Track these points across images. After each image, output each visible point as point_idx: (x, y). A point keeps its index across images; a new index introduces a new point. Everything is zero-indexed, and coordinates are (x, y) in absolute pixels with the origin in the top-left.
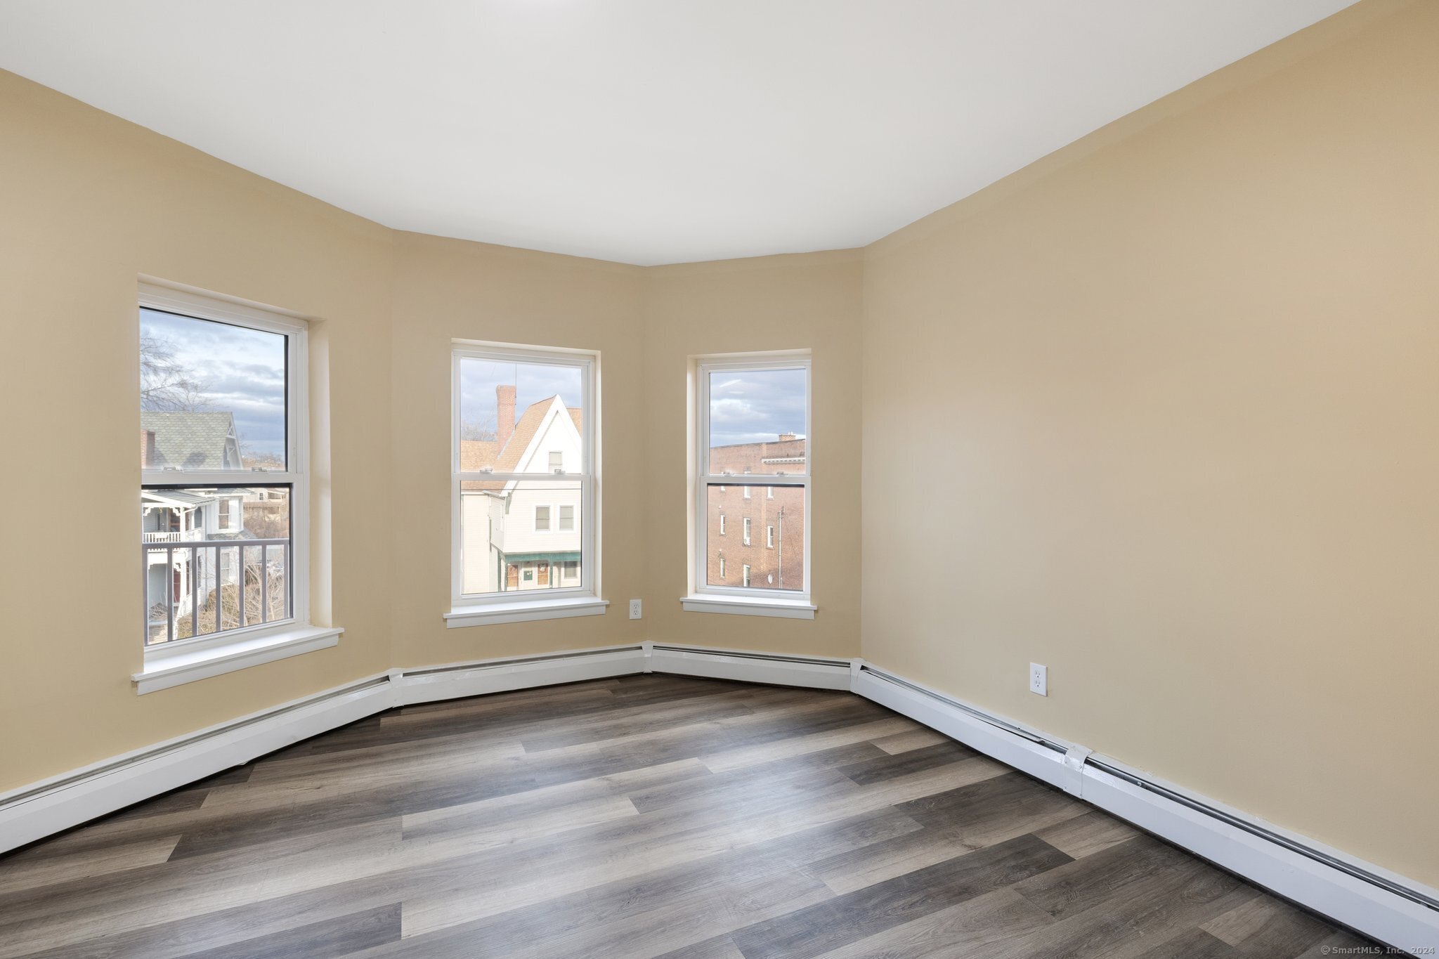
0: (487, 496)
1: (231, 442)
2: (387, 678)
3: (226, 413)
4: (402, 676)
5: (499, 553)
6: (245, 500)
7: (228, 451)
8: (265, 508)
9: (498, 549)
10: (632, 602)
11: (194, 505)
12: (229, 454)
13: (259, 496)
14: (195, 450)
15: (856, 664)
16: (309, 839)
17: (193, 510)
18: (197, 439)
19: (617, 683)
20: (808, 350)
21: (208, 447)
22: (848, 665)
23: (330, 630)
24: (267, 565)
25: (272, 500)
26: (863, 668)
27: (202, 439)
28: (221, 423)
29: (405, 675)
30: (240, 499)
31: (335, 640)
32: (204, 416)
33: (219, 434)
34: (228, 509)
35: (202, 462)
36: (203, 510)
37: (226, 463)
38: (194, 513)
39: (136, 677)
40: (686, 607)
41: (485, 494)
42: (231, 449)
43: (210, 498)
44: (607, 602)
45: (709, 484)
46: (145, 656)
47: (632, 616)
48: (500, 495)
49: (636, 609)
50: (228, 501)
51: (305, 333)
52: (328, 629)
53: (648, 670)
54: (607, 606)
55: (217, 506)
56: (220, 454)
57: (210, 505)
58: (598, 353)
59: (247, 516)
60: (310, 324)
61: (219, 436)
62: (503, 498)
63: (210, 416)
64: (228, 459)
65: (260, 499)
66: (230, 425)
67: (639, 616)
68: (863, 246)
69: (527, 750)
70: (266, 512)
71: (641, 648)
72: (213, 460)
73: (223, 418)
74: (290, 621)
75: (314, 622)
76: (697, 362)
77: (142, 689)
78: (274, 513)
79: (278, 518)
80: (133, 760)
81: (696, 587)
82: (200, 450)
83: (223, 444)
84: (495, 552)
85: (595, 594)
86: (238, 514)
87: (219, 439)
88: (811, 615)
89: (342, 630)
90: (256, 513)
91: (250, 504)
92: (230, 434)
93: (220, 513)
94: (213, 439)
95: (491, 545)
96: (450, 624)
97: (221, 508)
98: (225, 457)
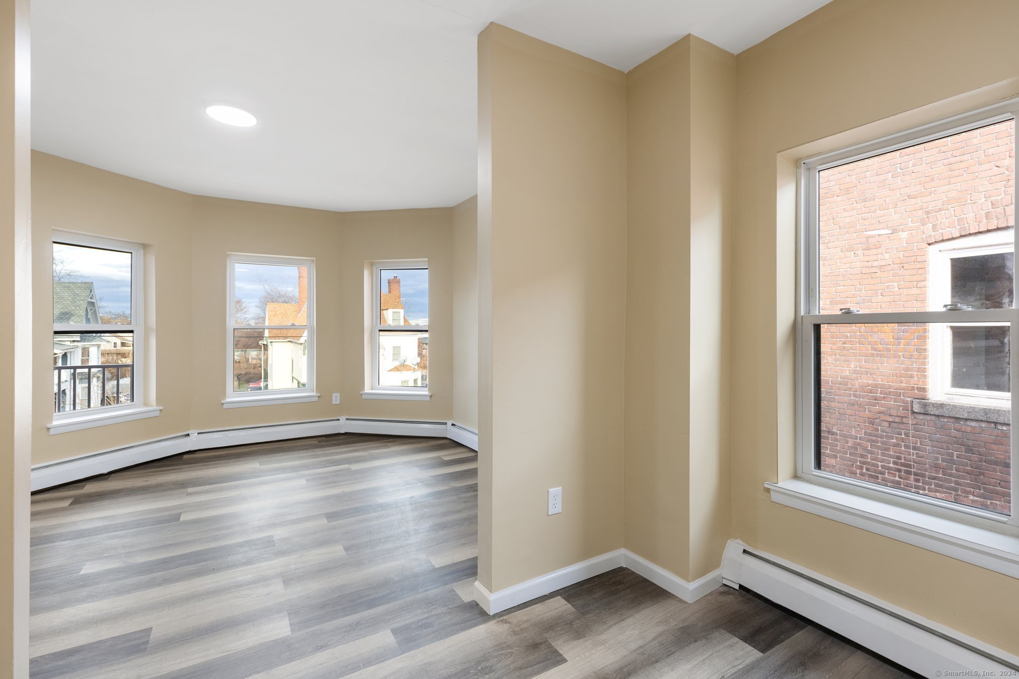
0: (290, 343)
1: (92, 304)
2: (188, 435)
3: (88, 283)
4: (196, 434)
5: (298, 383)
6: (102, 348)
7: (89, 311)
8: (118, 354)
9: (298, 380)
10: (334, 395)
11: (62, 351)
12: (89, 313)
13: (113, 345)
14: (62, 310)
15: (449, 423)
16: (140, 497)
17: (60, 355)
18: (64, 302)
19: (324, 438)
20: (427, 259)
21: (73, 308)
22: (445, 424)
23: (155, 407)
24: (120, 395)
25: (123, 347)
26: (453, 425)
27: (69, 302)
28: (84, 290)
29: (198, 433)
30: (99, 346)
31: (158, 413)
32: (70, 285)
33: (82, 298)
34: (89, 354)
35: (68, 319)
36: (68, 355)
37: (88, 320)
38: (61, 357)
39: (49, 426)
40: (364, 397)
41: (289, 341)
42: (91, 309)
43: (74, 346)
44: (319, 395)
45: (380, 331)
46: (54, 417)
47: (334, 402)
48: (299, 342)
49: (336, 399)
50: (88, 348)
51: (142, 251)
52: (153, 405)
53: (342, 431)
54: (319, 397)
55: (80, 351)
56: (83, 313)
57: (74, 351)
58: (314, 259)
59: (103, 359)
60: (145, 246)
61: (82, 300)
62: (301, 344)
63: (76, 285)
64: (89, 317)
65: (115, 347)
66: (91, 292)
67: (338, 402)
68: (452, 206)
69: (260, 465)
70: (119, 357)
71: (339, 420)
72: (77, 318)
73: (85, 287)
74: (133, 403)
75: (146, 404)
76: (372, 264)
77: (52, 432)
78: (126, 358)
79: (128, 361)
80: (47, 467)
81: (372, 386)
82: (66, 310)
83: (85, 306)
84: (296, 382)
85: (313, 391)
86: (97, 357)
87: (82, 302)
88: (428, 399)
89: (161, 408)
90: (111, 358)
91: (105, 350)
92: (91, 298)
93: (82, 357)
94: (78, 302)
95: (293, 377)
96: (225, 406)
97: (83, 353)
98: (87, 315)
